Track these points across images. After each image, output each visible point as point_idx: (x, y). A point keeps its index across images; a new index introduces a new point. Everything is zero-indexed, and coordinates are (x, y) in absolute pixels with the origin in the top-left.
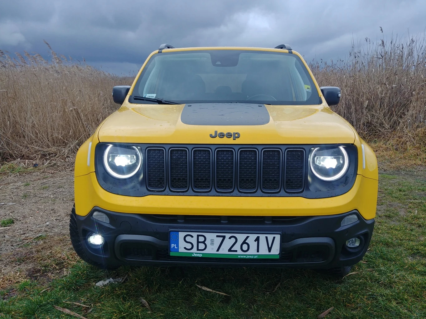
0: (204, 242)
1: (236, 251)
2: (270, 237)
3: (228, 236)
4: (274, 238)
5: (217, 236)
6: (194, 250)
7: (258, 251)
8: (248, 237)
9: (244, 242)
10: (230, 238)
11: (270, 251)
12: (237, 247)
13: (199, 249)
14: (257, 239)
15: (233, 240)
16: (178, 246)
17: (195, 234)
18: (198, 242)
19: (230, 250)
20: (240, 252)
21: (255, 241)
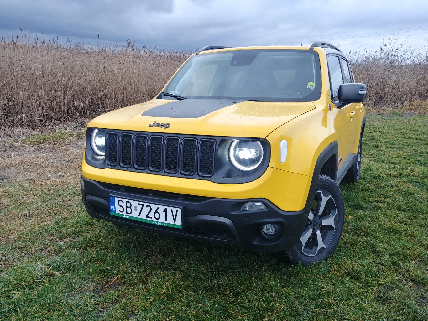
0: (130, 207)
1: (151, 218)
2: (174, 210)
3: (145, 204)
4: (177, 211)
5: (139, 204)
6: (125, 213)
7: (166, 220)
8: (158, 208)
9: (156, 212)
10: (147, 206)
11: (175, 221)
12: (151, 215)
13: (128, 212)
14: (165, 210)
15: (149, 209)
16: (115, 208)
17: (124, 200)
18: (127, 207)
19: (147, 216)
20: (153, 219)
21: (164, 211)
